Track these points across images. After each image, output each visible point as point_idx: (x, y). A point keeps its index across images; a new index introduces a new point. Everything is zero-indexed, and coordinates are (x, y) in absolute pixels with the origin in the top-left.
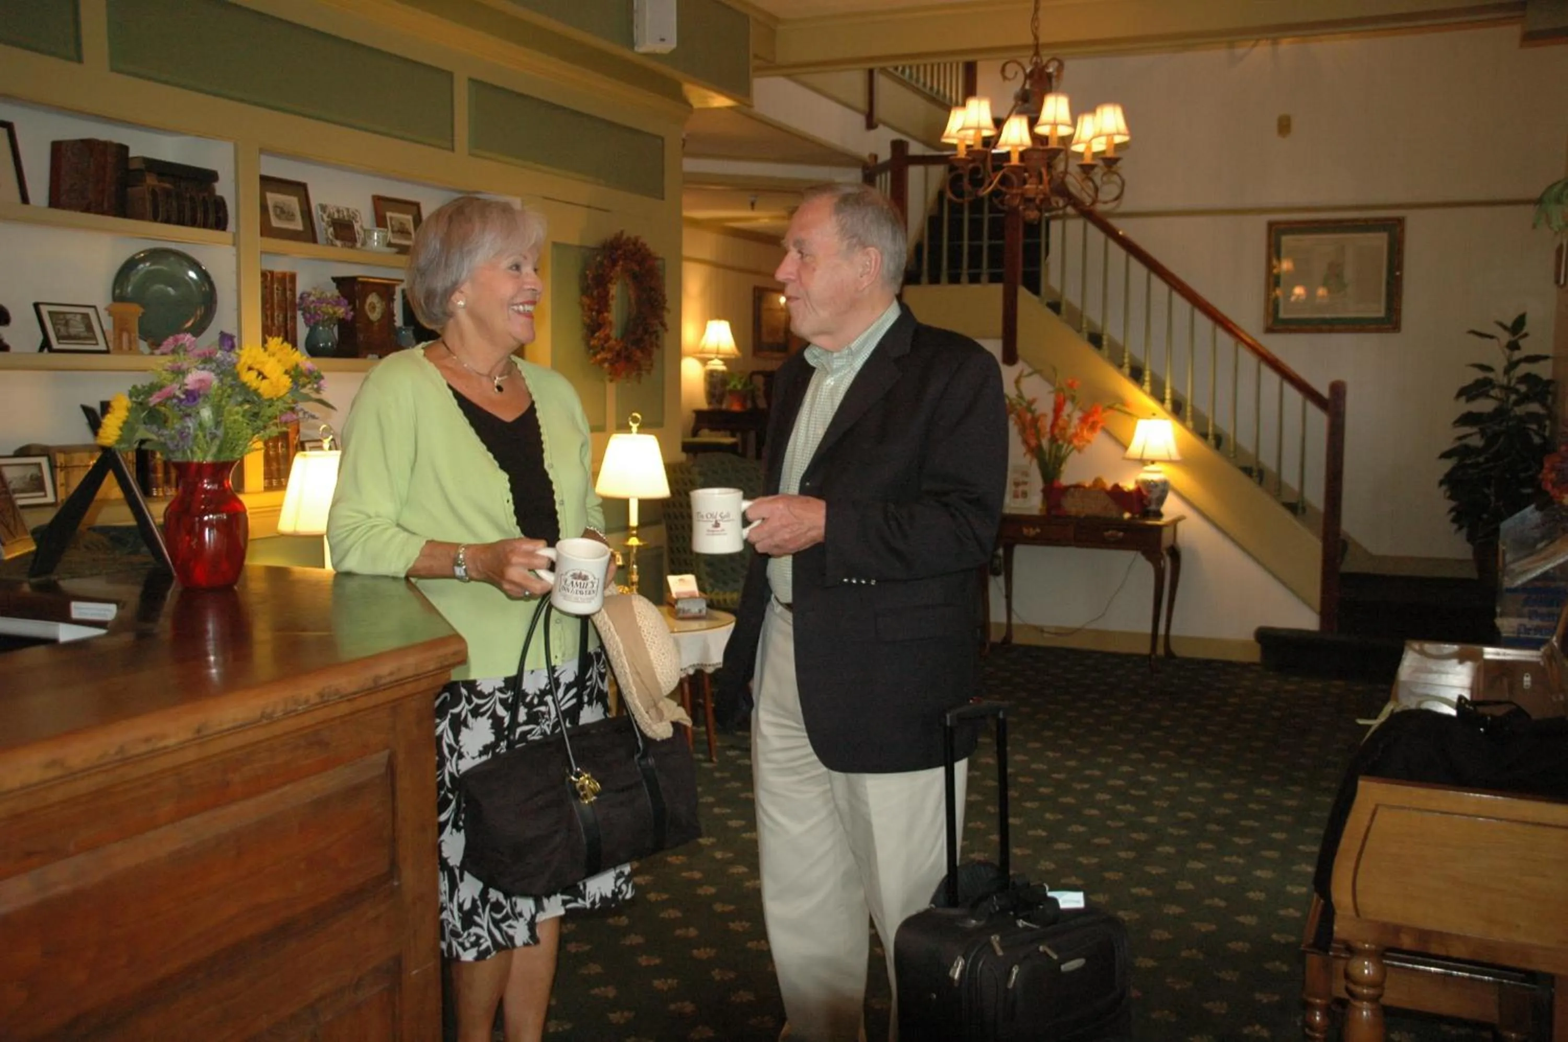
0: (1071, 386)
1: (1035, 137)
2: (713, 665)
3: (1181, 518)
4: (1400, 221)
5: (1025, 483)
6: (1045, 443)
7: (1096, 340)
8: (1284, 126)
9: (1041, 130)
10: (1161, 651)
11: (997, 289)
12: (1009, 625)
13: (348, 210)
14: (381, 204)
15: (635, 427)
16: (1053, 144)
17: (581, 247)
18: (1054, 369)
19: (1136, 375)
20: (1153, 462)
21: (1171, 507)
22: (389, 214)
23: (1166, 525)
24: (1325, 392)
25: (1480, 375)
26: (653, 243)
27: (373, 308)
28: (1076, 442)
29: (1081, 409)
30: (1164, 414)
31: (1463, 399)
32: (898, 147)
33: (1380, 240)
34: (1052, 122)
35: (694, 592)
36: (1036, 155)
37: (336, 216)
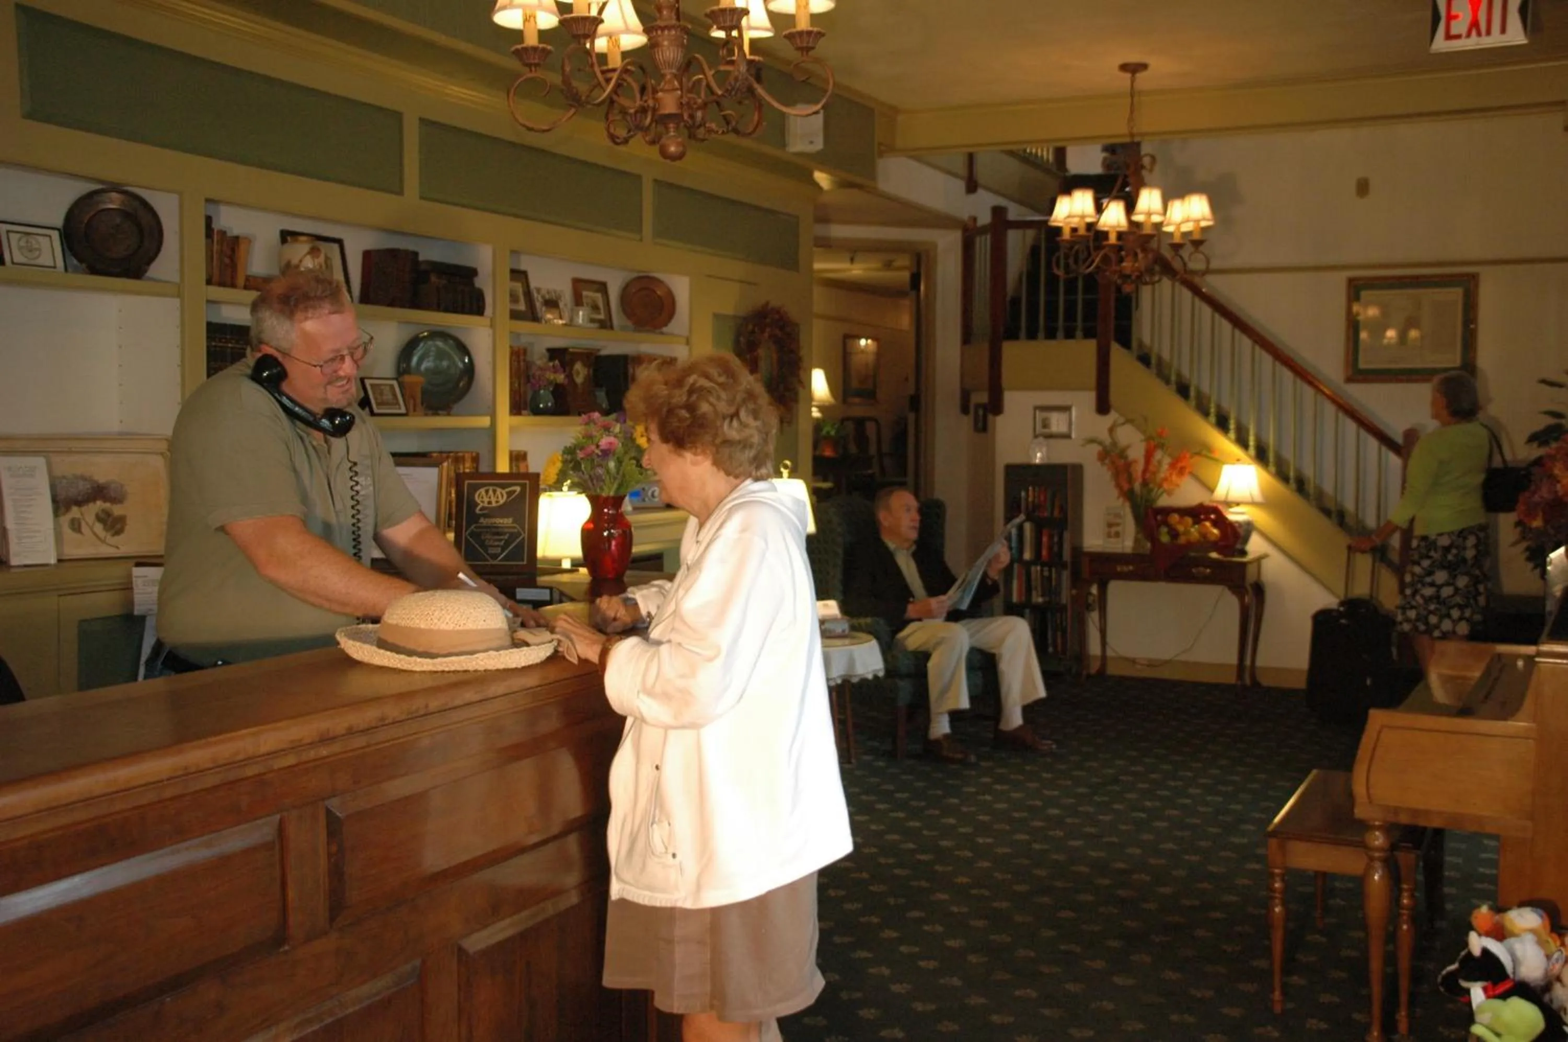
0: (1160, 435)
1: (1132, 223)
2: (859, 675)
3: (1265, 556)
4: (1474, 277)
5: (1118, 525)
6: (1137, 486)
7: (1183, 390)
8: (1363, 188)
9: (1137, 218)
10: (1248, 681)
11: (1091, 346)
12: (1104, 657)
13: (555, 292)
14: (578, 284)
15: (785, 472)
16: (1147, 230)
17: (735, 317)
18: (1146, 419)
19: (1222, 424)
20: (1238, 504)
21: (1255, 546)
22: (585, 293)
23: (1250, 562)
24: (1399, 440)
25: (1551, 421)
26: (793, 312)
27: (578, 373)
28: (1166, 486)
29: (1170, 455)
30: (1248, 460)
31: (1535, 445)
32: (998, 212)
33: (1455, 294)
34: (1147, 211)
35: (836, 615)
36: (1131, 238)
37: (547, 297)
